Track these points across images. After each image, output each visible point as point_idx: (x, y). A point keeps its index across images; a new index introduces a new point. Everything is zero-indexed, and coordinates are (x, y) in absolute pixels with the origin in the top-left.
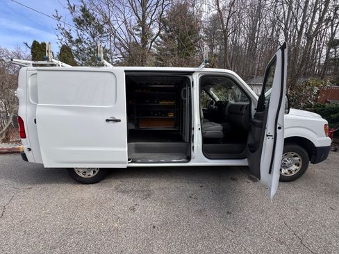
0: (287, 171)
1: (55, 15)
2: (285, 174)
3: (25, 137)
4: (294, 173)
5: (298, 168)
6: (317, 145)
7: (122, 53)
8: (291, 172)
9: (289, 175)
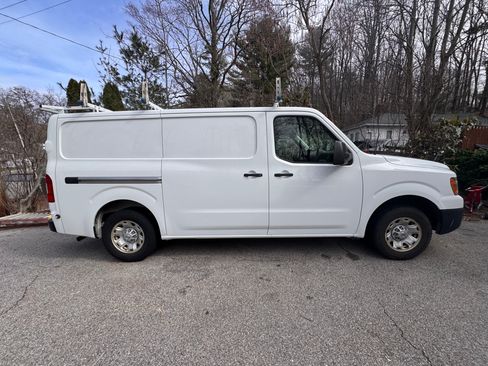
0: (400, 244)
1: (99, 46)
2: (399, 248)
3: (53, 201)
4: (411, 248)
5: (416, 240)
6: (442, 206)
7: (185, 90)
8: (407, 247)
9: (404, 250)
